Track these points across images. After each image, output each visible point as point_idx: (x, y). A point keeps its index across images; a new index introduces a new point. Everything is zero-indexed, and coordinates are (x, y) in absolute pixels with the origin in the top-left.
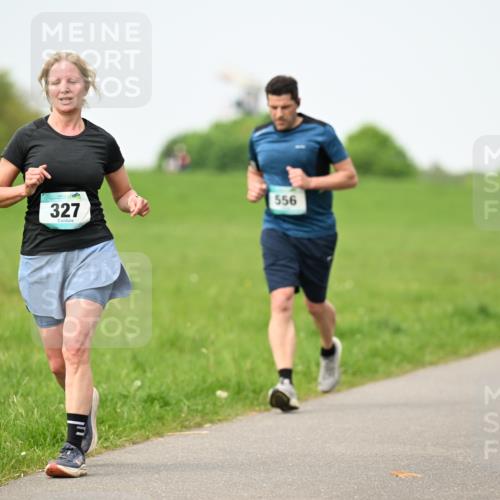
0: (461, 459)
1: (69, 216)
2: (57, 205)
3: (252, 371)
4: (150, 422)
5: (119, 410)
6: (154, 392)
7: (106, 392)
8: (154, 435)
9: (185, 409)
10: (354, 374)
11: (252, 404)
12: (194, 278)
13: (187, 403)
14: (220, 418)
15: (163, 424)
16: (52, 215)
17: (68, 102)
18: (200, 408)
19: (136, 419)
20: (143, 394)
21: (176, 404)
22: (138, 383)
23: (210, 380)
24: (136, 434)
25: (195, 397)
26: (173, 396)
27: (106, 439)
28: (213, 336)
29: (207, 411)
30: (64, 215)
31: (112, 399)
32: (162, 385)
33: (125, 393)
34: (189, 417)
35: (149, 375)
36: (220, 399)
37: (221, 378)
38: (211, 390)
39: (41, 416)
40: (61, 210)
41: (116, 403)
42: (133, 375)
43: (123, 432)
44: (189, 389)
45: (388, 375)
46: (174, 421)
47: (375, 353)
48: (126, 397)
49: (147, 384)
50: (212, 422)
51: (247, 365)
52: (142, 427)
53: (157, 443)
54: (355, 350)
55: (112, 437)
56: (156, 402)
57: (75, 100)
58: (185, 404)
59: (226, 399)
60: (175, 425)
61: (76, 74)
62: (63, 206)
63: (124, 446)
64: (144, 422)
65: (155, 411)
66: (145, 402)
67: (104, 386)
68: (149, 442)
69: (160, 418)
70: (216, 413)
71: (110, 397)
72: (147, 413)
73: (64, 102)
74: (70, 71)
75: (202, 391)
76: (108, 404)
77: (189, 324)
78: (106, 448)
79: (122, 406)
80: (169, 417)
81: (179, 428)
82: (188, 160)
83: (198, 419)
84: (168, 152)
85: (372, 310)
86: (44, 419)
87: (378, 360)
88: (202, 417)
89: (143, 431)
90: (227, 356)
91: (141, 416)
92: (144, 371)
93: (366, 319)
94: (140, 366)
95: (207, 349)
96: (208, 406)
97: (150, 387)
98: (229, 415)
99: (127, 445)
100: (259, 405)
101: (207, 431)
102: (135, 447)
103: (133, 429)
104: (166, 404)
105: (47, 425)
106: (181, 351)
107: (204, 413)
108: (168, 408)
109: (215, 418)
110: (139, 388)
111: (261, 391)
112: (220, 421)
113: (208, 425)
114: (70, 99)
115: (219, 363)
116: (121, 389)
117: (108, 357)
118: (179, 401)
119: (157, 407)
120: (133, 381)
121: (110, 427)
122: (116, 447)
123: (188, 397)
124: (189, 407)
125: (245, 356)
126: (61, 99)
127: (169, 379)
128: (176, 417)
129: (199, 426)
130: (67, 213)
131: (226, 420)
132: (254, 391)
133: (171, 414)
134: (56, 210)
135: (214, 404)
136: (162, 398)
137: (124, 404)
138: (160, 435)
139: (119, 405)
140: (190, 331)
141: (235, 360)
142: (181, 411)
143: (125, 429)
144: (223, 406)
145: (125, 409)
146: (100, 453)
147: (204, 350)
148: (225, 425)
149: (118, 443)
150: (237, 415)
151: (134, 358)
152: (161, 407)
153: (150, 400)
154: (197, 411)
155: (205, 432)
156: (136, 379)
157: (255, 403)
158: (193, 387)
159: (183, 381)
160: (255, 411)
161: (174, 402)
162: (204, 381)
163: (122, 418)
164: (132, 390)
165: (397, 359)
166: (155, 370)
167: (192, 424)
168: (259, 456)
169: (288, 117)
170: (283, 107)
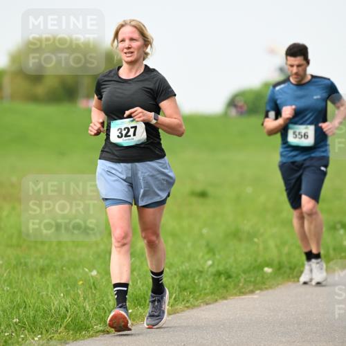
1: (130, 136)
2: (121, 129)
3: (289, 254)
4: (218, 290)
5: (196, 281)
6: (221, 268)
7: (188, 268)
8: (220, 299)
9: (242, 280)
11: (289, 277)
12: (249, 190)
13: (243, 275)
14: (266, 286)
15: (227, 291)
16: (118, 137)
17: (130, 55)
18: (253, 279)
19: (208, 287)
20: (213, 270)
21: (236, 277)
22: (210, 262)
23: (260, 260)
24: (208, 298)
25: (249, 272)
26: (234, 271)
27: (187, 301)
28: (262, 230)
29: (257, 281)
30: (126, 136)
31: (192, 274)
32: (226, 263)
33: (201, 269)
34: (246, 286)
35: (218, 257)
36: (266, 273)
37: (267, 259)
39: (143, 285)
40: (124, 133)
41: (194, 277)
42: (207, 257)
43: (198, 296)
44: (245, 267)
46: (234, 289)
48: (201, 272)
49: (216, 263)
50: (261, 289)
51: (286, 250)
52: (212, 293)
53: (222, 304)
55: (192, 299)
56: (222, 276)
57: (136, 53)
58: (243, 277)
59: (271, 273)
60: (235, 291)
61: (136, 35)
62: (125, 130)
63: (200, 306)
64: (214, 289)
65: (221, 282)
66: (215, 275)
67: (187, 265)
68: (217, 304)
69: (225, 287)
70: (264, 283)
71: (190, 272)
72: (216, 283)
73: (128, 55)
74: (132, 32)
75: (254, 268)
76: (189, 276)
77: (245, 222)
78: (188, 307)
79: (199, 278)
80: (231, 286)
81: (238, 294)
82: (245, 108)
83: (251, 288)
84: (232, 103)
86: (145, 287)
88: (254, 286)
89: (213, 296)
90: (272, 243)
91: (211, 285)
92: (214, 254)
94: (211, 250)
95: (258, 239)
96: (258, 278)
97: (218, 265)
98: (273, 285)
99: (202, 305)
100: (293, 278)
101: (257, 296)
102: (207, 307)
103: (206, 294)
104: (229, 277)
105: (147, 292)
106: (240, 240)
107: (255, 283)
108: (230, 280)
109: (263, 287)
110: (211, 266)
111: (295, 268)
112: (266, 288)
113: (258, 292)
114: (132, 53)
115: (266, 249)
116: (198, 267)
117: (189, 244)
118: (238, 275)
119: (223, 279)
120: (206, 261)
121: (190, 293)
122: (194, 307)
123: (244, 272)
124: (245, 279)
125: (284, 243)
126: (126, 53)
127: (231, 260)
128: (236, 285)
129: (252, 292)
130: (129, 134)
131: (271, 288)
132: (291, 268)
133: (232, 283)
134: (121, 133)
135: (263, 277)
136: (227, 273)
137: (200, 277)
138: (224, 298)
139: (197, 278)
140: (246, 226)
141: (277, 246)
142: (239, 282)
143: (201, 294)
144: (268, 278)
145: (201, 280)
146: (183, 311)
147: (256, 240)
148: (270, 291)
149: (196, 304)
150: (278, 285)
151: (208, 245)
152: (226, 279)
153: (219, 274)
154: (250, 282)
155: (255, 296)
156: (209, 259)
157: (291, 276)
158: (248, 265)
159: (241, 261)
160: (290, 281)
161: (234, 275)
162: (256, 261)
163: (199, 286)
164: (206, 267)
166: (222, 253)
167: (247, 291)
168: (293, 313)
169: (301, 73)
170: (298, 66)
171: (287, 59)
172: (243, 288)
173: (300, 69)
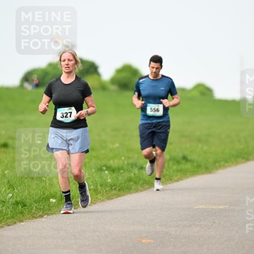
0: (173, 232)
4: (16, 215)
5: (1, 209)
6: (18, 199)
8: (18, 221)
9: (34, 208)
10: (119, 190)
13: (35, 205)
14: (52, 212)
15: (23, 216)
18: (42, 208)
19: (9, 213)
20: (13, 201)
21: (30, 205)
22: (10, 195)
23: (47, 193)
24: (9, 221)
25: (39, 202)
26: (28, 202)
32: (22, 196)
33: (4, 200)
34: (36, 212)
35: (16, 191)
36: (52, 203)
37: (52, 192)
38: (47, 199)
42: (8, 191)
44: (36, 198)
45: (137, 191)
46: (28, 214)
47: (130, 180)
48: (4, 202)
49: (15, 195)
50: (48, 214)
53: (20, 225)
54: (120, 178)
56: (19, 205)
59: (55, 203)
60: (29, 216)
63: (3, 227)
64: (13, 214)
65: (19, 209)
66: (14, 204)
69: (22, 213)
70: (50, 210)
72: (15, 210)
75: (43, 199)
79: (2, 207)
80: (26, 212)
81: (31, 218)
83: (41, 213)
85: (129, 158)
87: (132, 183)
88: (43, 213)
89: (13, 219)
91: (12, 212)
92: (14, 189)
93: (126, 162)
94: (11, 186)
96: (46, 206)
97: (16, 197)
99: (5, 226)
101: (45, 219)
102: (9, 227)
103: (8, 218)
104: (25, 205)
107: (44, 210)
108: (25, 208)
109: (50, 212)
110: (11, 197)
112: (52, 214)
113: (46, 216)
115: (51, 185)
116: (2, 198)
118: (31, 204)
119: (20, 207)
123: (36, 202)
124: (36, 207)
127: (26, 193)
128: (29, 212)
129: (41, 216)
131: (55, 213)
133: (27, 210)
135: (49, 205)
136: (22, 202)
137: (3, 205)
142: (32, 209)
143: (4, 218)
145: (4, 208)
147: (44, 178)
148: (55, 216)
151: (8, 182)
152: (22, 207)
154: (40, 209)
155: (43, 220)
156: (9, 193)
158: (38, 197)
159: (33, 194)
161: (28, 204)
162: (44, 194)
163: (3, 213)
164: (8, 198)
165: (141, 182)
166: (19, 188)
167: (38, 216)
168: (72, 231)
169: (157, 72)
170: (157, 68)
171: (150, 63)
172: (34, 213)
173: (158, 70)
